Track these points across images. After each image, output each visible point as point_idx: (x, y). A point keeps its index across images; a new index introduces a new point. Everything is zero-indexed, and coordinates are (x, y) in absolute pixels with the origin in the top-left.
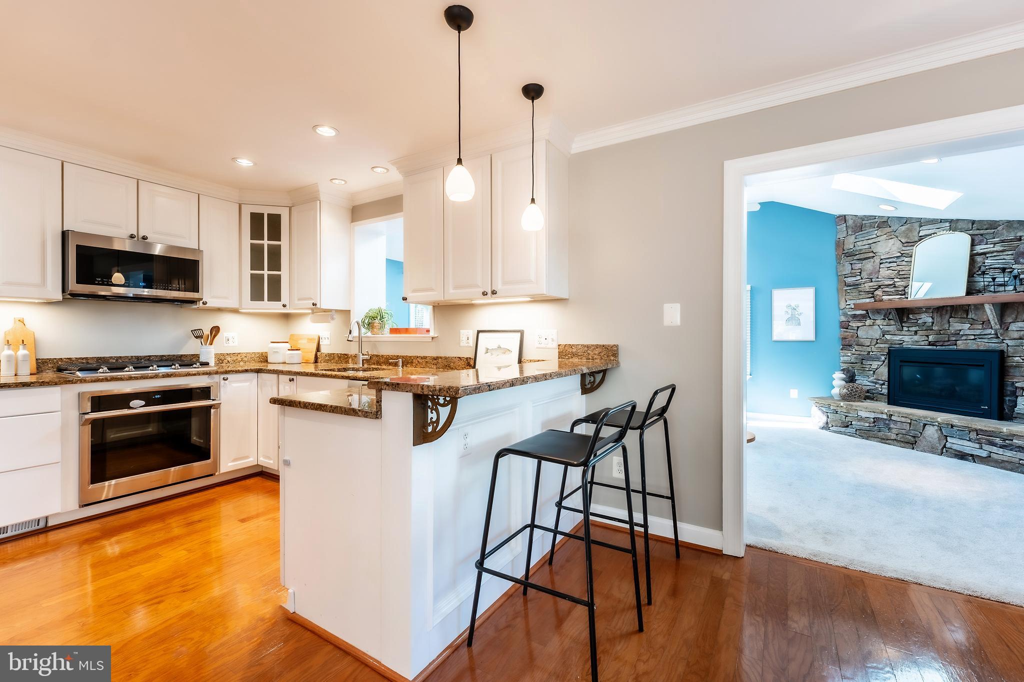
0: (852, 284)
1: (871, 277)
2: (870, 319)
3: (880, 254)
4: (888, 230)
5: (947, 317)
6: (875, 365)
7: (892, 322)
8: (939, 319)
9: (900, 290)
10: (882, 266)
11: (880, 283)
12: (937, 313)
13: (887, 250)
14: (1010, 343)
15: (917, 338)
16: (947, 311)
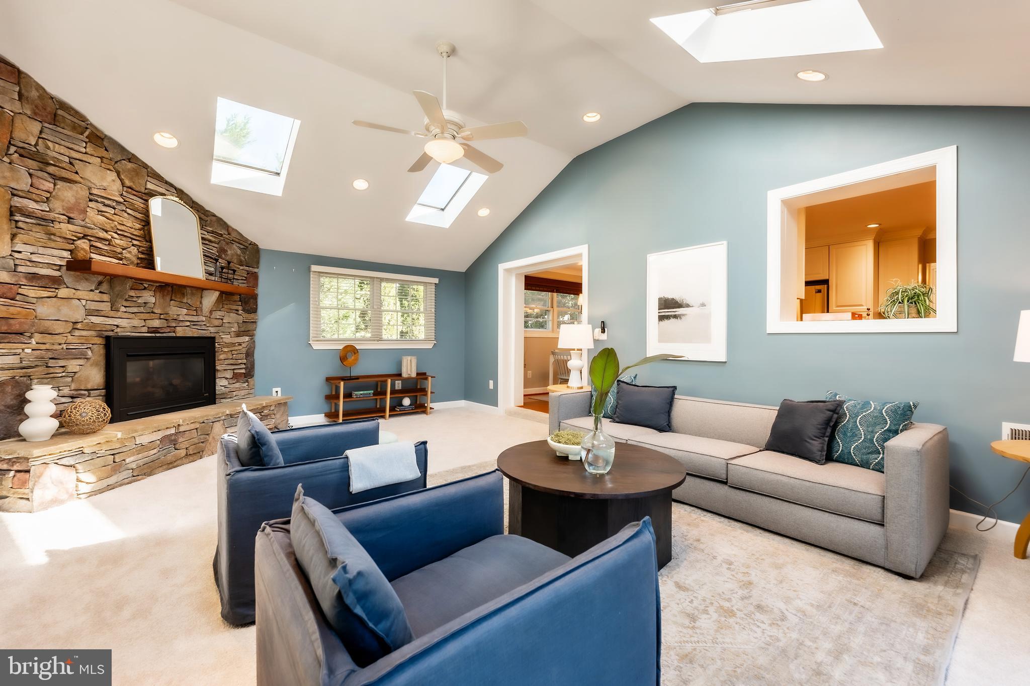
0: (37, 215)
1: (72, 215)
2: (67, 287)
3: (90, 184)
4: (105, 154)
5: (168, 299)
6: (73, 365)
7: (106, 297)
8: (162, 300)
9: (118, 251)
10: (91, 204)
11: (89, 232)
12: (160, 292)
13: (105, 184)
14: (212, 330)
15: (136, 322)
16: (168, 291)
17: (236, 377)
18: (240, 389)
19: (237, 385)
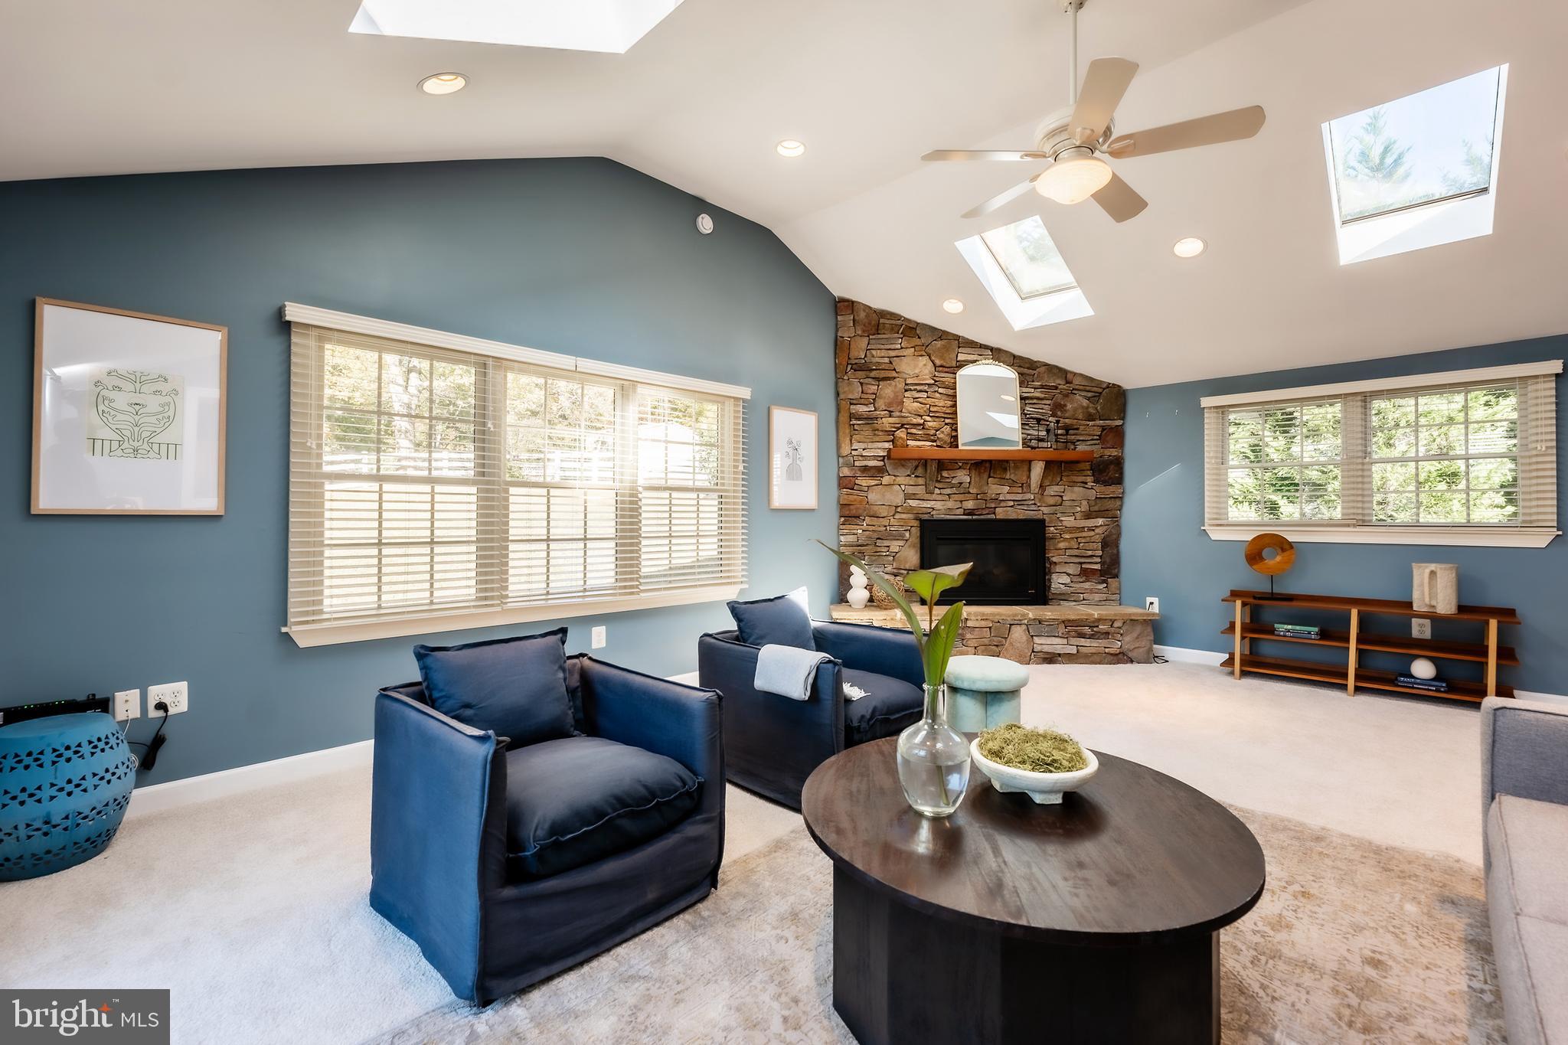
0: (866, 416)
1: (891, 409)
2: (889, 475)
3: (905, 376)
4: (917, 342)
5: (985, 476)
6: (895, 546)
7: (921, 481)
8: (977, 479)
9: (932, 433)
10: (907, 394)
11: (905, 421)
12: (976, 470)
13: (916, 371)
14: (1045, 510)
15: (950, 504)
16: (986, 468)
17: (1086, 574)
18: (1091, 591)
19: (1087, 585)
